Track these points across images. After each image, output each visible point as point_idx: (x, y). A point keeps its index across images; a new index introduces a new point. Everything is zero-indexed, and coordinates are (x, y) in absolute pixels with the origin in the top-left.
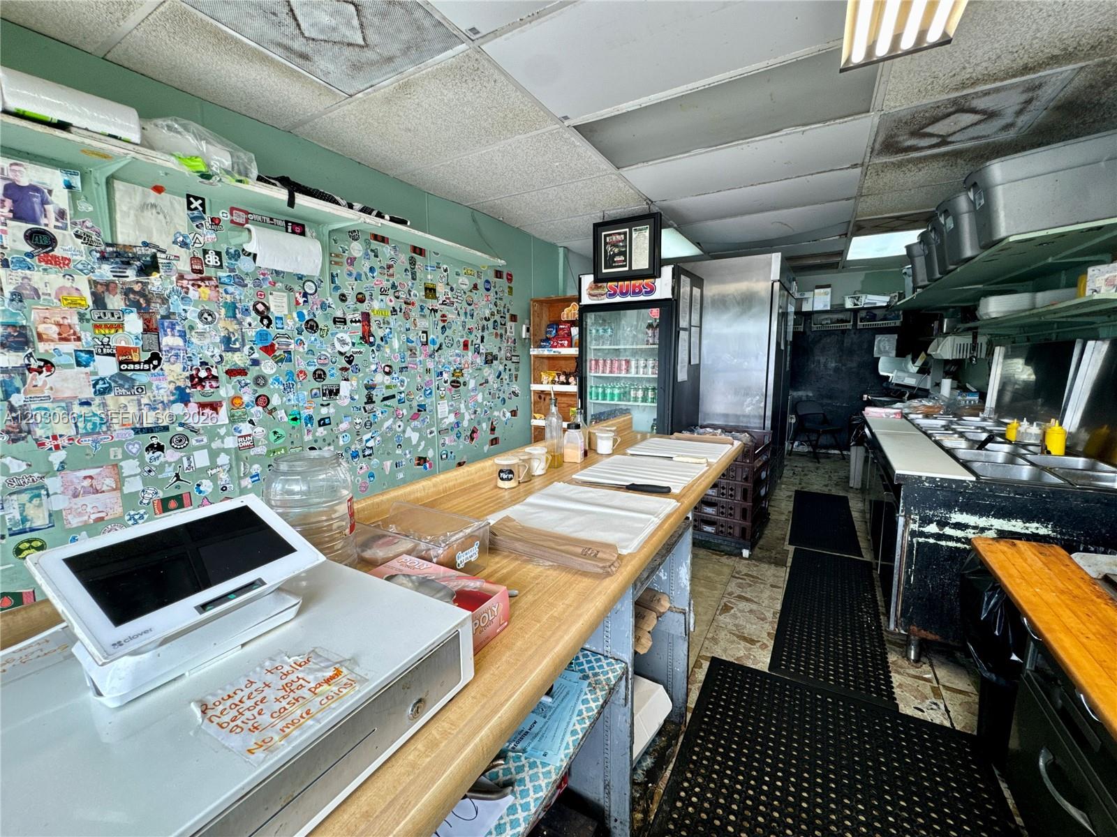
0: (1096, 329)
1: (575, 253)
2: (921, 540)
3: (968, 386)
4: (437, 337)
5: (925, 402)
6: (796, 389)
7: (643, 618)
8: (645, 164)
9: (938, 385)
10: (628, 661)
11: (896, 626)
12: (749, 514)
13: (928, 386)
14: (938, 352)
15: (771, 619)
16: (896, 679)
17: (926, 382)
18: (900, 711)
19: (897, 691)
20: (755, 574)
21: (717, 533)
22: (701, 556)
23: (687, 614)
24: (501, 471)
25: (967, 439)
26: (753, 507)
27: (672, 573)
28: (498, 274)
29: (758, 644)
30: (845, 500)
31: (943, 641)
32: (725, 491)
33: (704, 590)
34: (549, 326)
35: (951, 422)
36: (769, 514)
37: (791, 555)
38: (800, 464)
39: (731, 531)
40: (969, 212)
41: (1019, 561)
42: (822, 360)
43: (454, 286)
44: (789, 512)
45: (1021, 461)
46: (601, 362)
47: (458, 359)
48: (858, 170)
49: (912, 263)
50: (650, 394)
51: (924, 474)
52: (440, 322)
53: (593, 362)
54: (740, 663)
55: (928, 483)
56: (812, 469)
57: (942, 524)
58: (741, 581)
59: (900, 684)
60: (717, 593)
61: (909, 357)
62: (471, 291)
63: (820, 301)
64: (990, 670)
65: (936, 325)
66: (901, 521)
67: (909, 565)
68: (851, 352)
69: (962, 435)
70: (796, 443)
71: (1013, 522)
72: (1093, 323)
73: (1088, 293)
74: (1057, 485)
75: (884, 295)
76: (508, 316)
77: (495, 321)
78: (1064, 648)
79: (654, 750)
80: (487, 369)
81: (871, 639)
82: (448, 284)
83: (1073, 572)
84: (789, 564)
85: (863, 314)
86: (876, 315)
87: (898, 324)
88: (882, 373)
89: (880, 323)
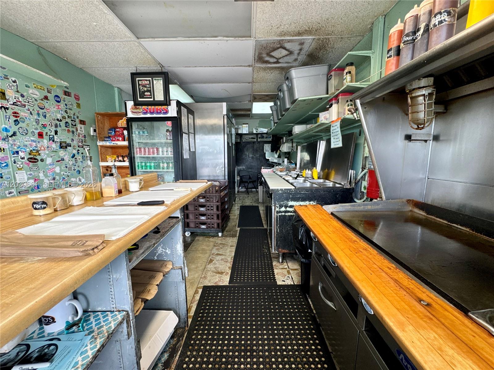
0: (322, 137)
1: (126, 92)
2: (280, 214)
3: (292, 161)
4: (10, 127)
5: (280, 167)
6: (239, 166)
7: (154, 278)
8: (153, 39)
9: (284, 162)
10: (128, 309)
11: (275, 250)
12: (220, 217)
13: (281, 163)
14: (283, 149)
15: (230, 261)
16: (276, 271)
18: (278, 284)
19: (276, 276)
20: (224, 243)
21: (207, 228)
22: (200, 240)
23: (183, 269)
24: (34, 203)
25: (292, 177)
26: (222, 213)
27: (172, 248)
28: (67, 94)
29: (224, 274)
30: (258, 207)
31: (289, 252)
32: (209, 208)
33: (201, 255)
34: (110, 130)
35: (288, 173)
36: (230, 216)
37: (238, 232)
38: (242, 196)
39: (213, 226)
40: (287, 91)
41: (308, 212)
42: (247, 154)
43: (25, 94)
44: (238, 215)
45: (307, 182)
46: (143, 150)
47: (34, 144)
48: (251, 68)
49: (273, 116)
50: (171, 165)
51: (279, 188)
52: (12, 117)
53: (138, 149)
54: (216, 285)
55: (281, 191)
56: (246, 197)
57: (286, 207)
58: (218, 247)
59: (277, 273)
60: (207, 255)
61: (275, 152)
62: (42, 100)
63: (244, 129)
64: (303, 258)
65: (282, 141)
66: (273, 208)
67: (277, 226)
68: (257, 151)
69: (291, 176)
70: (240, 188)
71: (306, 202)
72: (321, 135)
73: (320, 121)
74: (316, 187)
75: (266, 128)
76: (77, 120)
77: (67, 123)
78: (324, 240)
79: (169, 348)
80: (62, 152)
81: (267, 258)
82: (18, 92)
83: (323, 212)
84: (238, 236)
85: (259, 136)
86: (263, 136)
87: (271, 140)
88: (267, 158)
89: (265, 139)
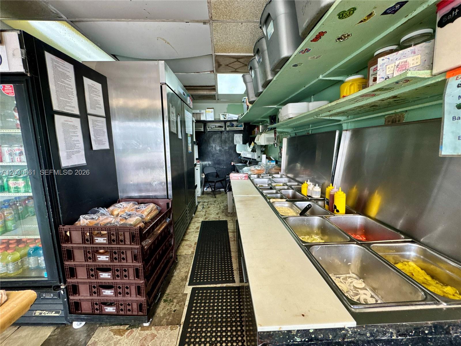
3: (271, 157)
5: (256, 167)
6: (203, 160)
9: (259, 157)
12: (143, 291)
13: (256, 158)
14: (259, 141)
17: (255, 156)
21: (118, 312)
30: (225, 222)
42: (214, 146)
55: (300, 337)
56: (212, 203)
61: (248, 144)
63: (208, 115)
65: (256, 129)
68: (225, 142)
70: (205, 188)
72: (340, 121)
75: (235, 114)
85: (228, 124)
86: (233, 124)
87: (242, 129)
88: (238, 152)
89: (235, 128)
